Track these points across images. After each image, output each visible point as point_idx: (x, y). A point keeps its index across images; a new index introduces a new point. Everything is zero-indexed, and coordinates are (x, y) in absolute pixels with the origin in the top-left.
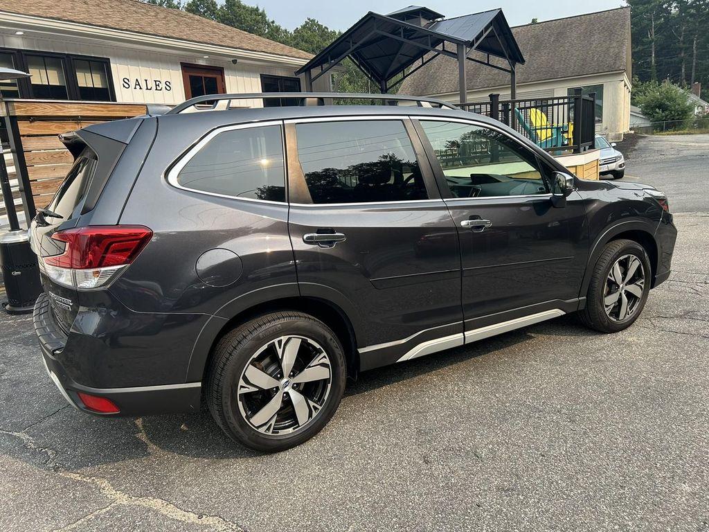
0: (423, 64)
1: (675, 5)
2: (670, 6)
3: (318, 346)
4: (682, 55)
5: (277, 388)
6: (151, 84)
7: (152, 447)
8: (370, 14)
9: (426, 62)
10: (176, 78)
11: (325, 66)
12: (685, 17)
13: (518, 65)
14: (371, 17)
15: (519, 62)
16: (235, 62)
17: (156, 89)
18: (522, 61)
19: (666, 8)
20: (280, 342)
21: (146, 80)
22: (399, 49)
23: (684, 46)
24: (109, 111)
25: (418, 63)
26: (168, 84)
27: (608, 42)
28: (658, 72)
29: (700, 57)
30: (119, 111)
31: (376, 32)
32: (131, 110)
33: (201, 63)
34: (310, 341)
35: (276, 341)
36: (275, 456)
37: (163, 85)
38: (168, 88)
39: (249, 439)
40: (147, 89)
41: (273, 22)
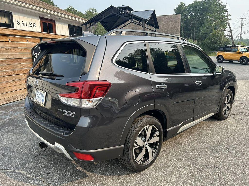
0: (124, 26)
1: (189, 15)
2: (188, 15)
3: (156, 129)
4: (191, 31)
5: (144, 146)
6: (28, 24)
7: (87, 173)
8: (111, 6)
9: (126, 25)
10: (38, 22)
11: (92, 24)
12: (192, 19)
13: (157, 29)
14: (111, 7)
15: (157, 28)
16: (60, 18)
17: (30, 26)
18: (158, 28)
19: (187, 16)
20: (147, 127)
21: (26, 22)
22: (117, 20)
23: (192, 28)
24: (20, 33)
25: (123, 25)
26: (34, 24)
27: (174, 25)
28: (184, 36)
29: (196, 32)
30: (24, 33)
31: (113, 13)
32: (29, 33)
33: (47, 17)
34: (155, 127)
35: (145, 127)
36: (142, 172)
37: (32, 25)
38: (35, 26)
39: (136, 167)
40: (26, 26)
41: (56, 6)
